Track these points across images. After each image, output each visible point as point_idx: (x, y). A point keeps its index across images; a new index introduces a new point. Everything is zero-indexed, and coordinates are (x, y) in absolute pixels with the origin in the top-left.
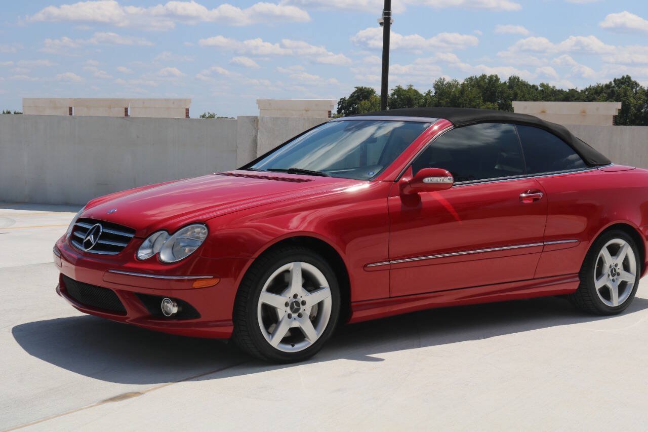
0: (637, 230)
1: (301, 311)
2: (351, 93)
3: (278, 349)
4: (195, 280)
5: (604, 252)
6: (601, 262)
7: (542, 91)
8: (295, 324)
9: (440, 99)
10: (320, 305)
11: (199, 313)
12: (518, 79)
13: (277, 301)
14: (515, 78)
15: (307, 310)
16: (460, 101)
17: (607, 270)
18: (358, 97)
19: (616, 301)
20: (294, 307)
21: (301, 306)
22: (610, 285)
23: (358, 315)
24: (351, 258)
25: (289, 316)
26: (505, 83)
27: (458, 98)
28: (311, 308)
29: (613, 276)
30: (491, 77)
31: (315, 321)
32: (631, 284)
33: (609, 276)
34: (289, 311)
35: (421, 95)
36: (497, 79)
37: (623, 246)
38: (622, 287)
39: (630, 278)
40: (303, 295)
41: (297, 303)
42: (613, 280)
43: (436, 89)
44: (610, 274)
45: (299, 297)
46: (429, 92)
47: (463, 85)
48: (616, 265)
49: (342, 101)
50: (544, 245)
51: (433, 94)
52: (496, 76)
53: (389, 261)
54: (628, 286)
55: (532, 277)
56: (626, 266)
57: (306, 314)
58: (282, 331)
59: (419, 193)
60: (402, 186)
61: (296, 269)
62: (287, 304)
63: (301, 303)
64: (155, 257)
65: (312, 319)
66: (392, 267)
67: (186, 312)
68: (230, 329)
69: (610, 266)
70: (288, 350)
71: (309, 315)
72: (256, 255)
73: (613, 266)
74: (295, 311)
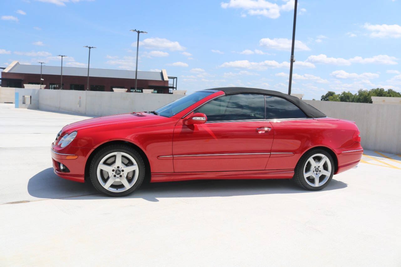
0: (332, 150)
1: (121, 174)
3: (108, 190)
4: (68, 156)
5: (311, 159)
6: (309, 165)
8: (118, 180)
9: (360, 97)
10: (134, 171)
12: (392, 90)
13: (108, 169)
14: (390, 90)
15: (125, 174)
16: (368, 97)
17: (312, 168)
18: (329, 95)
19: (317, 184)
20: (117, 172)
21: (121, 172)
22: (314, 176)
23: (154, 179)
24: (151, 151)
25: (115, 176)
26: (386, 92)
27: (367, 96)
28: (127, 173)
29: (317, 171)
30: (381, 89)
31: (130, 180)
32: (328, 177)
33: (314, 171)
34: (114, 174)
35: (353, 95)
36: (383, 90)
37: (323, 158)
38: (322, 178)
39: (328, 174)
40: (122, 167)
41: (119, 171)
42: (317, 174)
43: (359, 93)
44: (315, 170)
45: (120, 168)
46: (356, 94)
47: (369, 92)
48: (319, 167)
49: (323, 96)
50: (271, 154)
51: (357, 95)
52: (383, 89)
53: (173, 155)
54: (326, 177)
55: (264, 169)
56: (325, 167)
57: (124, 176)
58: (110, 182)
59: (194, 125)
60: (184, 121)
61: (119, 155)
62: (113, 170)
63: (121, 171)
64: (61, 144)
65: (129, 178)
66: (174, 158)
67: (66, 170)
68: (83, 179)
69: (315, 167)
70: (113, 190)
71: (126, 176)
72: (96, 147)
73: (317, 167)
74: (118, 174)
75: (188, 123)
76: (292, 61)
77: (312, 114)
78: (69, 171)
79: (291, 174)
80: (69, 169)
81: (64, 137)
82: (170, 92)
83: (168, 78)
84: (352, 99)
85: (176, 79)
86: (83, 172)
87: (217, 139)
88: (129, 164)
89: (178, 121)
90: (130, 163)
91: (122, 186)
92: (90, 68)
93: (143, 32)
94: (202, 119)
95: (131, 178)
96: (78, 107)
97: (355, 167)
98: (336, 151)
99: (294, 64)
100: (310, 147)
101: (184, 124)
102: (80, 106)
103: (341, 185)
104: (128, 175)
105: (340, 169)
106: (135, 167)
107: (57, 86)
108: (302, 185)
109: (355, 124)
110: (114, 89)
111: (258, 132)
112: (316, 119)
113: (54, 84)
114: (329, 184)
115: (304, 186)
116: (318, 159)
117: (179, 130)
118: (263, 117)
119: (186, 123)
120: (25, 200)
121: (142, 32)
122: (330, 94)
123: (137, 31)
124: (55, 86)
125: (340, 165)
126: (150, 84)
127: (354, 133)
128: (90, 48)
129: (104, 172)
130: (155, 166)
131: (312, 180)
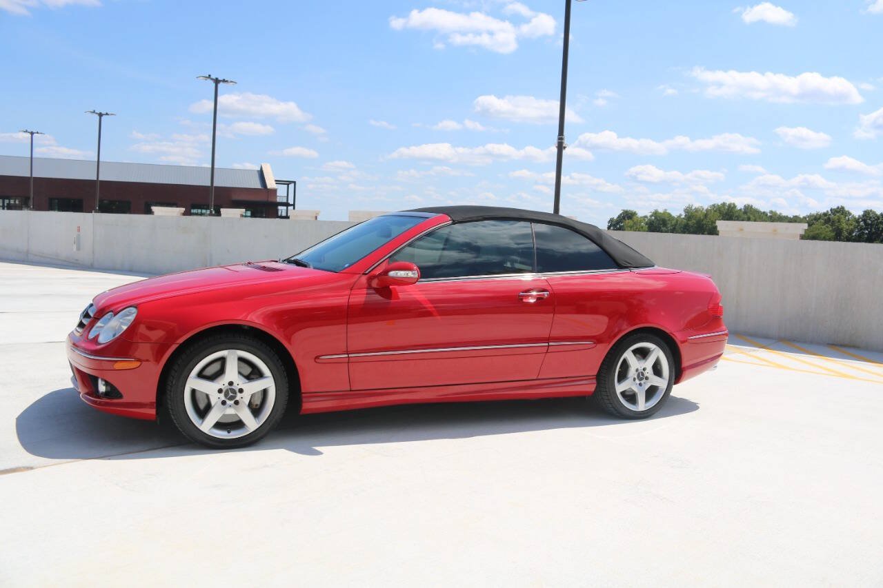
0: (670, 334)
1: (237, 399)
2: (619, 214)
3: (210, 434)
4: (116, 361)
5: (628, 355)
6: (625, 365)
7: (771, 217)
8: (230, 411)
9: (688, 220)
10: (265, 392)
11: (120, 393)
12: (752, 206)
13: (209, 389)
14: (749, 205)
15: (245, 398)
16: (704, 222)
17: (632, 373)
18: (624, 218)
19: (642, 405)
20: (228, 393)
21: (238, 394)
22: (635, 389)
23: (309, 405)
24: (300, 346)
25: (224, 403)
26: (741, 210)
28: (250, 396)
29: (640, 379)
30: (730, 205)
31: (256, 411)
32: (662, 390)
33: (634, 379)
34: (223, 398)
35: (674, 217)
36: (735, 206)
37: (653, 351)
38: (651, 392)
39: (662, 383)
40: (239, 382)
41: (234, 391)
42: (640, 384)
43: (686, 212)
44: (636, 377)
45: (235, 384)
46: (681, 215)
47: (707, 210)
48: (644, 369)
49: (611, 221)
50: (548, 346)
51: (683, 217)
52: (734, 204)
53: (348, 354)
54: (659, 391)
55: (535, 378)
56: (657, 370)
57: (243, 402)
58: (213, 417)
59: (391, 287)
60: (370, 279)
61: (232, 356)
62: (220, 391)
63: (237, 391)
64: (97, 336)
65: (254, 407)
66: (351, 360)
67: (113, 392)
68: (153, 412)
69: (637, 370)
70: (221, 435)
71: (247, 403)
72: (181, 341)
73: (641, 370)
74: (231, 398)
75: (377, 284)
76: (561, 147)
77: (628, 261)
78: (121, 397)
79: (591, 387)
80: (120, 390)
81: (101, 320)
82: (280, 214)
83: (274, 182)
84: (672, 226)
85: (293, 185)
86: (152, 397)
87: (439, 317)
88: (252, 377)
89: (356, 280)
90: (255, 374)
91: (239, 424)
92: (101, 160)
93: (227, 81)
94: (410, 274)
95: (258, 407)
96: (75, 249)
97: (712, 368)
98: (678, 337)
99: (565, 152)
100: (626, 329)
101: (369, 287)
102: (78, 249)
103: (686, 406)
104: (252, 401)
105: (686, 373)
106: (268, 382)
107: (17, 202)
108: (612, 409)
109: (710, 279)
110: (154, 209)
111: (522, 299)
112: (636, 270)
113: (9, 198)
114: (665, 405)
115: (616, 410)
116: (643, 354)
117: (360, 298)
118: (530, 268)
119: (375, 283)
120: (20, 465)
121: (224, 81)
122: (628, 216)
123: (212, 79)
124: (12, 202)
125: (685, 364)
126: (236, 197)
127: (711, 298)
128: (101, 115)
129: (198, 396)
130: (310, 380)
131: (632, 398)
